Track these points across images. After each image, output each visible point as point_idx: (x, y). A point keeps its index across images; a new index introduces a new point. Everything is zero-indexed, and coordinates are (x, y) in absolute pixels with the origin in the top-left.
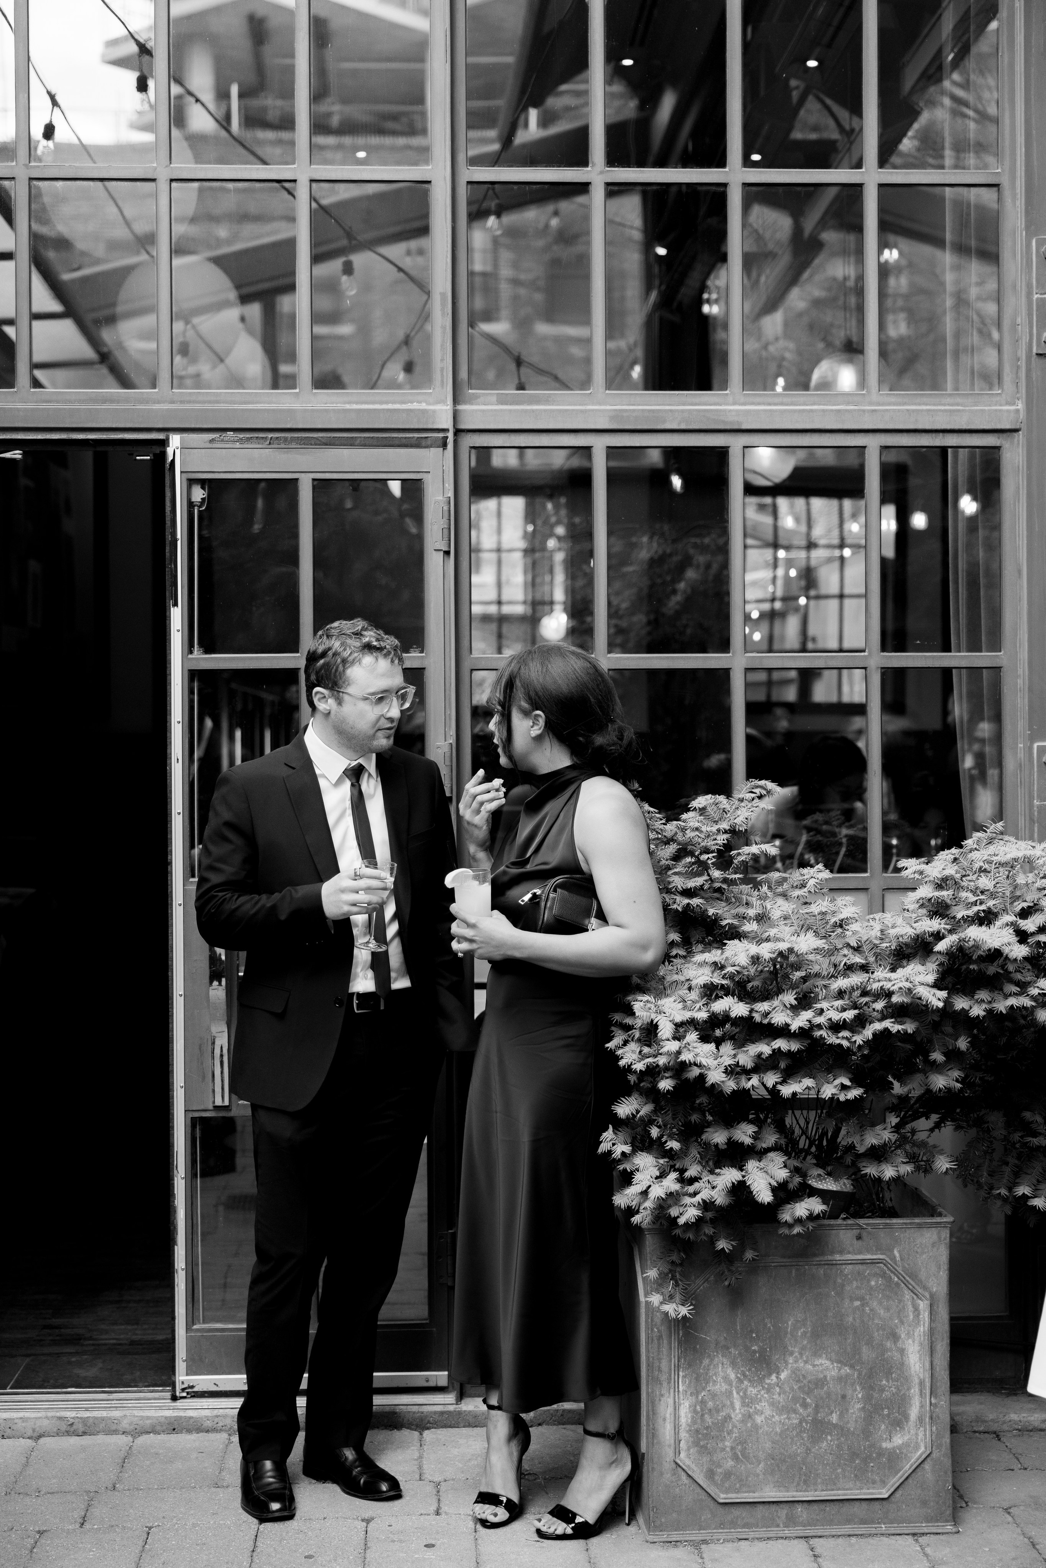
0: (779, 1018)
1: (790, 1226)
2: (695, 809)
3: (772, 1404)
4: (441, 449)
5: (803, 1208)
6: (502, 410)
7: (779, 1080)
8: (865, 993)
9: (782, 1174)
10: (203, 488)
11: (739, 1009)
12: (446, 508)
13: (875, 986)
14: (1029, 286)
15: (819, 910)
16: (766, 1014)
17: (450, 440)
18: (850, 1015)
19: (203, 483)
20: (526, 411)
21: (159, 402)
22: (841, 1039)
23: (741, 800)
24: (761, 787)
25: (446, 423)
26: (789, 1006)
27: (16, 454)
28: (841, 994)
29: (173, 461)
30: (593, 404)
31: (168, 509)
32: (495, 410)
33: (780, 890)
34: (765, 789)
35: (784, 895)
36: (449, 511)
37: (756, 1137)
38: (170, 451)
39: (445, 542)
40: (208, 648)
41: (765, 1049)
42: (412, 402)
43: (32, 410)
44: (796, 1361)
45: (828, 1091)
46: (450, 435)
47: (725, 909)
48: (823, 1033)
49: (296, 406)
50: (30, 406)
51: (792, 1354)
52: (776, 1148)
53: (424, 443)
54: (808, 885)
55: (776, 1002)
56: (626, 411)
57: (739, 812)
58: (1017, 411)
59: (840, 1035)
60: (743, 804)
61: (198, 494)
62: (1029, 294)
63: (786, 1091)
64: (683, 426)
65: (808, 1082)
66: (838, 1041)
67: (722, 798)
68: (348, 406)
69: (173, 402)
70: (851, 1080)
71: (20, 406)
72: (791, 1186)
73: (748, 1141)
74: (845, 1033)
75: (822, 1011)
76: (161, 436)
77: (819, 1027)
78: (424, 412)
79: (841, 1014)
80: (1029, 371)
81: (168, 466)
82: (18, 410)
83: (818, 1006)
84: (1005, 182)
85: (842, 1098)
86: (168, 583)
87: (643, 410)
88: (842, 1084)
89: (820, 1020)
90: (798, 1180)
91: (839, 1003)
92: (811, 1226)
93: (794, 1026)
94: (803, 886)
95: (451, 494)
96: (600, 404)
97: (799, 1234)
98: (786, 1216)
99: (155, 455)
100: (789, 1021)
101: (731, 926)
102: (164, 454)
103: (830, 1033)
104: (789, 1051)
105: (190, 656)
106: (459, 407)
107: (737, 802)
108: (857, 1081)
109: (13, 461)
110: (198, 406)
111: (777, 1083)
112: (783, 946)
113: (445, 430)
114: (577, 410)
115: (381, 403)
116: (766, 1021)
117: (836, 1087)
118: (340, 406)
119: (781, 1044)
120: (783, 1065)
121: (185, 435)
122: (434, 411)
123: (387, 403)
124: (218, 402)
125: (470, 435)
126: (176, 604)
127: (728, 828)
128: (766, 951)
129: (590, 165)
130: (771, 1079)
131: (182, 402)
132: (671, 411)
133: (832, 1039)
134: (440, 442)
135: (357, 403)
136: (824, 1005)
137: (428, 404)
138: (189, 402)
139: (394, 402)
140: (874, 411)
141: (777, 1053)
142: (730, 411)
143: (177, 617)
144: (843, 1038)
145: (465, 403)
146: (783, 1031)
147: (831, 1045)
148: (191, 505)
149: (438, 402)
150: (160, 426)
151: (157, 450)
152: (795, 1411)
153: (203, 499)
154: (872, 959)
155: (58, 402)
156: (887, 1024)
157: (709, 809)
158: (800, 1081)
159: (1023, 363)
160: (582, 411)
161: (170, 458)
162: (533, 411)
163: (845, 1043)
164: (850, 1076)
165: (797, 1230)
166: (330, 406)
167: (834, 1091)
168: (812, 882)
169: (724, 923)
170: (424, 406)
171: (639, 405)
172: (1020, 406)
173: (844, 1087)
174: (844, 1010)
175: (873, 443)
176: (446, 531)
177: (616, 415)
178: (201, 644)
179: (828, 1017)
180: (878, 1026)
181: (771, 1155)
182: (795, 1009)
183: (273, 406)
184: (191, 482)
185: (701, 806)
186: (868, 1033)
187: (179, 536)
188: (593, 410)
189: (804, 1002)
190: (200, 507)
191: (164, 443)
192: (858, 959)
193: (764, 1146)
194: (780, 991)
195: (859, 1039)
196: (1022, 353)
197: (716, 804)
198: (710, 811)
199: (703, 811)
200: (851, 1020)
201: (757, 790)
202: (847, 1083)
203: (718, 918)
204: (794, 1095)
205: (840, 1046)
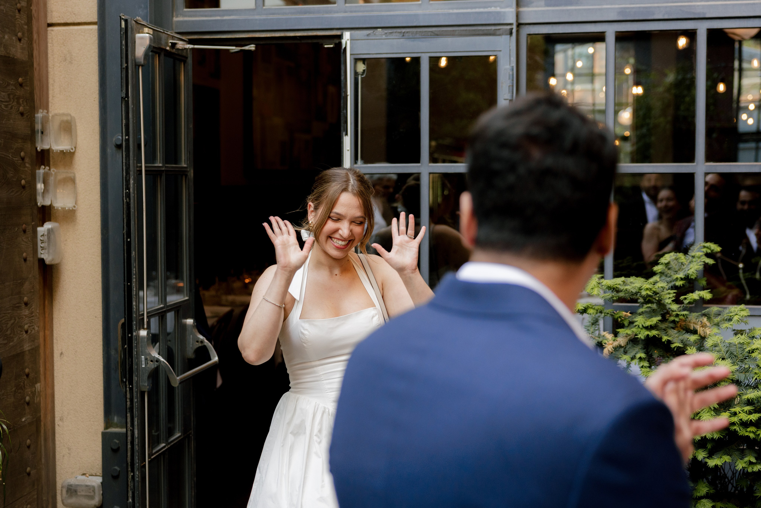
2: (662, 264)
4: (509, 36)
6: (548, 10)
7: (706, 456)
10: (364, 63)
12: (511, 73)
15: (738, 341)
17: (514, 31)
18: (754, 417)
19: (364, 60)
20: (563, 10)
21: (337, 12)
23: (693, 257)
24: (707, 248)
25: (511, 19)
26: (713, 409)
27: (252, 47)
28: (749, 402)
29: (345, 48)
30: (607, 4)
31: (342, 78)
32: (544, 11)
33: (715, 321)
34: (710, 249)
35: (717, 325)
36: (513, 75)
38: (343, 41)
39: (510, 94)
40: (367, 160)
42: (491, 7)
43: (264, 20)
45: (740, 465)
46: (514, 27)
47: (676, 336)
48: (736, 428)
49: (420, 12)
50: (264, 17)
52: (707, 496)
53: (498, 33)
54: (734, 320)
56: (628, 8)
57: (691, 265)
59: (749, 430)
60: (694, 260)
61: (361, 67)
63: (712, 463)
64: (666, 17)
65: (727, 458)
66: (747, 434)
67: (681, 255)
68: (451, 11)
69: (345, 12)
70: (756, 459)
71: (257, 17)
74: (752, 429)
75: (735, 414)
76: (338, 33)
77: (734, 424)
78: (498, 13)
79: (749, 416)
81: (342, 51)
82: (256, 20)
83: (733, 410)
85: (750, 470)
86: (342, 122)
87: (640, 7)
88: (750, 461)
89: (735, 419)
91: (747, 408)
94: (730, 320)
95: (514, 64)
96: (612, 4)
99: (336, 44)
101: (679, 348)
102: (340, 44)
103: (741, 429)
104: (713, 438)
105: (355, 166)
106: (521, 9)
107: (691, 258)
109: (249, 51)
110: (360, 14)
111: (704, 458)
113: (511, 24)
114: (596, 9)
115: (472, 8)
117: (746, 463)
118: (446, 11)
120: (709, 446)
121: (353, 32)
122: (505, 12)
123: (475, 8)
124: (372, 11)
125: (527, 26)
126: (347, 134)
127: (683, 277)
130: (702, 455)
131: (351, 12)
132: (658, 7)
133: (742, 432)
134: (508, 32)
135: (457, 9)
136: (737, 409)
137: (501, 8)
138: (355, 12)
139: (480, 8)
142: (698, 6)
143: (347, 142)
144: (750, 432)
145: (524, 6)
147: (742, 436)
148: (356, 74)
149: (507, 7)
150: (338, 27)
151: (337, 41)
153: (364, 70)
155: (279, 14)
157: (672, 263)
158: (721, 457)
160: (599, 9)
161: (344, 47)
162: (568, 10)
163: (752, 436)
164: (756, 455)
166: (440, 11)
167: (744, 465)
168: (736, 318)
169: (673, 346)
170: (498, 9)
171: (637, 4)
173: (751, 463)
174: (750, 413)
176: (511, 88)
177: (622, 11)
178: (362, 158)
179: (740, 418)
181: (704, 501)
182: (717, 411)
183: (405, 13)
184: (356, 60)
185: (666, 262)
187: (349, 93)
188: (606, 8)
190: (362, 75)
191: (340, 37)
193: (698, 495)
197: (677, 259)
198: (673, 264)
199: (667, 264)
200: (757, 421)
201: (705, 250)
202: (753, 460)
203: (669, 342)
204: (716, 466)
205: (748, 437)
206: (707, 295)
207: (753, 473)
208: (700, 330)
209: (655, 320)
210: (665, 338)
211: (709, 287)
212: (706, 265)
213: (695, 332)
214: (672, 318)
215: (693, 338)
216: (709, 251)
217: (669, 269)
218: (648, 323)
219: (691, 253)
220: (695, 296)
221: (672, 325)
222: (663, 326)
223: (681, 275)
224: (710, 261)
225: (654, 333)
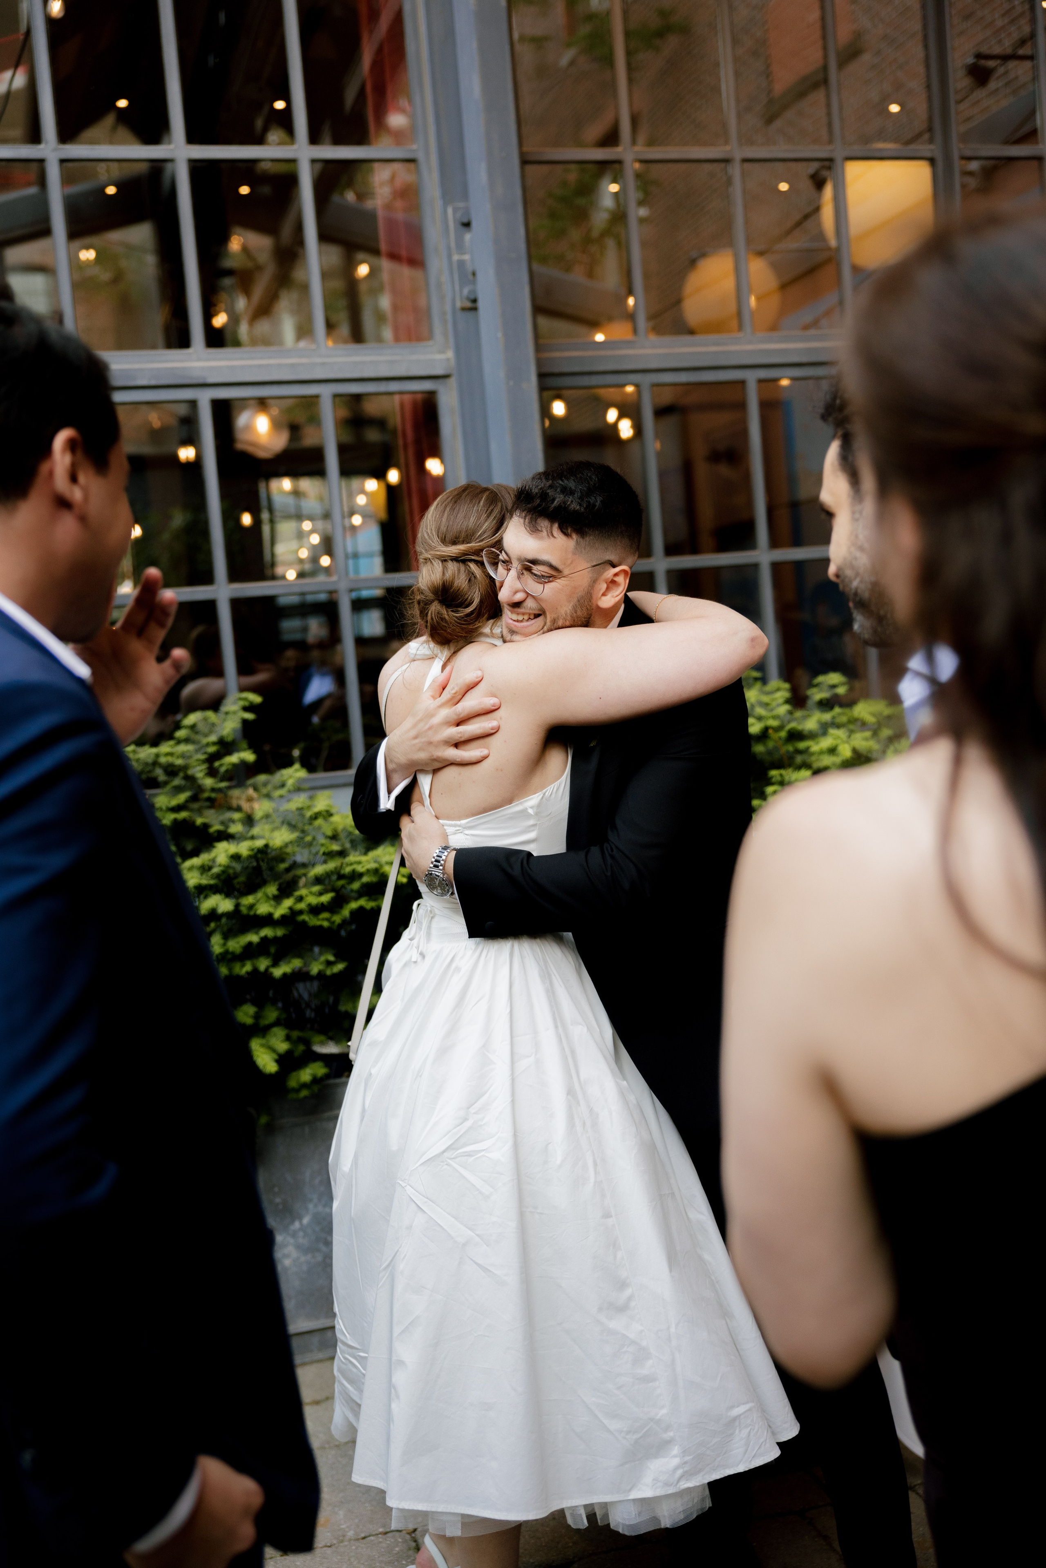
0: (263, 909)
1: (297, 1091)
2: (186, 727)
3: (298, 1247)
5: (306, 1075)
7: (270, 964)
8: (341, 877)
9: (283, 1047)
11: (225, 905)
13: (348, 870)
14: (449, 248)
15: (297, 806)
16: (251, 907)
18: (326, 898)
22: (322, 921)
23: (227, 713)
26: (271, 897)
28: (318, 880)
33: (264, 791)
35: (268, 796)
37: (257, 1017)
41: (253, 938)
44: (316, 1206)
45: (315, 968)
47: (214, 816)
48: (305, 917)
51: (311, 1200)
52: (277, 1023)
54: (287, 784)
55: (259, 895)
57: (225, 725)
58: (448, 360)
59: (320, 917)
60: (228, 717)
62: (450, 256)
63: (278, 972)
64: (153, 382)
65: (297, 962)
66: (318, 923)
70: (335, 955)
72: (296, 1054)
73: (249, 1021)
74: (325, 915)
75: (302, 898)
77: (301, 912)
79: (319, 899)
80: (455, 323)
83: (297, 893)
84: (420, 156)
85: (329, 972)
88: (327, 960)
89: (302, 906)
90: (301, 1048)
91: (316, 889)
92: (316, 1088)
93: (278, 913)
94: (282, 785)
97: (305, 1097)
98: (292, 1083)
100: (271, 910)
101: (219, 830)
103: (311, 917)
104: (275, 937)
108: (339, 957)
111: (267, 968)
112: (260, 843)
116: (252, 913)
117: (322, 963)
119: (267, 932)
120: (273, 950)
127: (216, 740)
128: (244, 848)
129: (44, 142)
130: (263, 964)
132: (141, 369)
133: (313, 921)
136: (303, 892)
140: (324, 364)
141: (264, 939)
142: (196, 367)
144: (323, 919)
146: (267, 920)
147: (312, 927)
152: (319, 1250)
154: (348, 845)
156: (362, 902)
157: (199, 724)
158: (289, 963)
159: (449, 317)
163: (326, 924)
165: (304, 1093)
167: (321, 967)
168: (290, 781)
172: (450, 354)
173: (329, 963)
174: (321, 894)
175: (326, 392)
179: (307, 903)
180: (354, 905)
181: (273, 1030)
182: (278, 899)
185: (191, 723)
186: (346, 912)
189: (287, 890)
192: (335, 847)
193: (266, 1023)
194: (263, 883)
195: (337, 919)
196: (448, 308)
197: (205, 719)
198: (201, 727)
199: (193, 727)
200: (329, 903)
201: (242, 703)
202: (331, 958)
203: (206, 826)
204: (285, 975)
205: (321, 927)
206: (249, 756)
207: (334, 975)
208: (245, 806)
209: (182, 797)
210: (199, 821)
211: (253, 746)
212: (245, 722)
213: (239, 809)
214: (206, 795)
215: (237, 816)
216: (247, 704)
217: (197, 733)
218: (174, 802)
219: (224, 708)
220: (234, 759)
221: (207, 804)
222: (195, 806)
223: (213, 738)
224: (250, 716)
225: (183, 815)
